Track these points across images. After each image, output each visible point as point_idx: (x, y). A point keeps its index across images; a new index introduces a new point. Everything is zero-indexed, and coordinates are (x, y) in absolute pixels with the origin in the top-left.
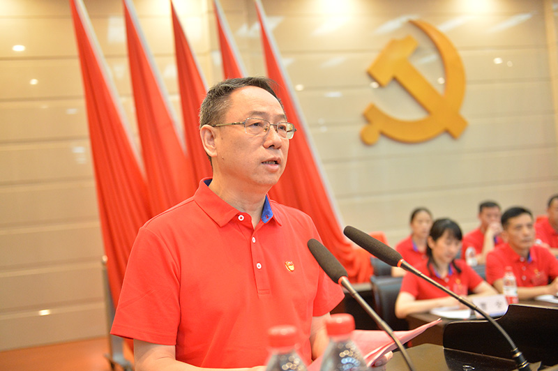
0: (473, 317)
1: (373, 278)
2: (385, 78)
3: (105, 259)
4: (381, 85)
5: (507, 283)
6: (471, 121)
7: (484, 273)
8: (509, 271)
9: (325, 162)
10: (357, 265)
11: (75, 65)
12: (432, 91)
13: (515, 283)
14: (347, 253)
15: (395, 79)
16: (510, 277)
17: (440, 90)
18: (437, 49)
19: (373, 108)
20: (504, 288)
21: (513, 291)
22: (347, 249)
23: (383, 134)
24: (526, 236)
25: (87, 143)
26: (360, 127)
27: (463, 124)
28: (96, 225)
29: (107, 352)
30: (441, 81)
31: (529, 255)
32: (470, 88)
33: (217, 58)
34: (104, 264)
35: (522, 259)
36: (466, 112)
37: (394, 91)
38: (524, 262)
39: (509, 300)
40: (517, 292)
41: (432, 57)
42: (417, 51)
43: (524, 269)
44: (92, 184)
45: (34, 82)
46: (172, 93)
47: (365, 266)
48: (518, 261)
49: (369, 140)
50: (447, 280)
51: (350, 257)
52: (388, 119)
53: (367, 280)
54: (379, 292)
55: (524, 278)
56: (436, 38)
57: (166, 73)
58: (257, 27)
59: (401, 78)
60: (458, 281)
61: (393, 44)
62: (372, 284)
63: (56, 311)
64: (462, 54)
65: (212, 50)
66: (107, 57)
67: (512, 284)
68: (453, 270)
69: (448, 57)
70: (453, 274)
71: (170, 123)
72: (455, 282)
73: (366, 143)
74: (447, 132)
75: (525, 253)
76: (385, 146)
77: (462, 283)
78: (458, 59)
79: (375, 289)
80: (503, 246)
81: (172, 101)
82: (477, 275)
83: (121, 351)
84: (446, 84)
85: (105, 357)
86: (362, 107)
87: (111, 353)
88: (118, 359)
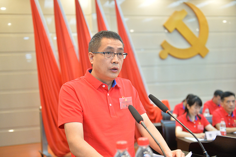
0: (206, 140)
1: (162, 121)
2: (171, 29)
3: (41, 107)
4: (169, 32)
5: (222, 126)
6: (210, 50)
7: (211, 121)
8: (223, 120)
9: (142, 66)
10: (155, 114)
11: (30, 18)
12: (193, 36)
13: (225, 126)
14: (151, 109)
15: (176, 29)
16: (223, 123)
17: (197, 35)
18: (196, 16)
19: (165, 42)
20: (220, 128)
21: (224, 129)
22: (151, 107)
23: (169, 54)
24: (231, 106)
25: (34, 54)
26: (159, 51)
27: (207, 51)
28: (37, 91)
29: (40, 150)
30: (197, 30)
31: (232, 113)
32: (211, 35)
33: (95, 16)
34: (40, 110)
35: (229, 115)
36: (208, 46)
37: (176, 34)
38: (230, 117)
39: (222, 133)
40: (226, 130)
41: (194, 20)
42: (187, 17)
43: (230, 119)
44: (36, 73)
45: (10, 24)
46: (73, 32)
47: (159, 115)
48: (227, 116)
49: (163, 57)
50: (195, 123)
51: (152, 111)
52: (172, 48)
53: (159, 121)
54: (164, 127)
55: (229, 124)
56: (196, 11)
57: (71, 23)
58: (113, 3)
59: (179, 29)
60: (200, 123)
61: (176, 13)
62: (162, 123)
63: (17, 130)
64: (208, 19)
65: (92, 13)
66: (44, 15)
67: (224, 126)
68: (198, 118)
69: (201, 20)
70: (198, 120)
71: (72, 47)
72: (198, 124)
73: (162, 58)
74: (199, 54)
75: (231, 113)
76: (170, 60)
77: (201, 124)
78: (206, 21)
79: (163, 126)
80: (221, 109)
81: (73, 35)
82: (208, 121)
83: (47, 149)
84: (200, 32)
85: (39, 152)
86: (161, 42)
87: (42, 150)
88: (45, 153)
